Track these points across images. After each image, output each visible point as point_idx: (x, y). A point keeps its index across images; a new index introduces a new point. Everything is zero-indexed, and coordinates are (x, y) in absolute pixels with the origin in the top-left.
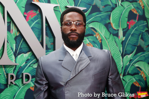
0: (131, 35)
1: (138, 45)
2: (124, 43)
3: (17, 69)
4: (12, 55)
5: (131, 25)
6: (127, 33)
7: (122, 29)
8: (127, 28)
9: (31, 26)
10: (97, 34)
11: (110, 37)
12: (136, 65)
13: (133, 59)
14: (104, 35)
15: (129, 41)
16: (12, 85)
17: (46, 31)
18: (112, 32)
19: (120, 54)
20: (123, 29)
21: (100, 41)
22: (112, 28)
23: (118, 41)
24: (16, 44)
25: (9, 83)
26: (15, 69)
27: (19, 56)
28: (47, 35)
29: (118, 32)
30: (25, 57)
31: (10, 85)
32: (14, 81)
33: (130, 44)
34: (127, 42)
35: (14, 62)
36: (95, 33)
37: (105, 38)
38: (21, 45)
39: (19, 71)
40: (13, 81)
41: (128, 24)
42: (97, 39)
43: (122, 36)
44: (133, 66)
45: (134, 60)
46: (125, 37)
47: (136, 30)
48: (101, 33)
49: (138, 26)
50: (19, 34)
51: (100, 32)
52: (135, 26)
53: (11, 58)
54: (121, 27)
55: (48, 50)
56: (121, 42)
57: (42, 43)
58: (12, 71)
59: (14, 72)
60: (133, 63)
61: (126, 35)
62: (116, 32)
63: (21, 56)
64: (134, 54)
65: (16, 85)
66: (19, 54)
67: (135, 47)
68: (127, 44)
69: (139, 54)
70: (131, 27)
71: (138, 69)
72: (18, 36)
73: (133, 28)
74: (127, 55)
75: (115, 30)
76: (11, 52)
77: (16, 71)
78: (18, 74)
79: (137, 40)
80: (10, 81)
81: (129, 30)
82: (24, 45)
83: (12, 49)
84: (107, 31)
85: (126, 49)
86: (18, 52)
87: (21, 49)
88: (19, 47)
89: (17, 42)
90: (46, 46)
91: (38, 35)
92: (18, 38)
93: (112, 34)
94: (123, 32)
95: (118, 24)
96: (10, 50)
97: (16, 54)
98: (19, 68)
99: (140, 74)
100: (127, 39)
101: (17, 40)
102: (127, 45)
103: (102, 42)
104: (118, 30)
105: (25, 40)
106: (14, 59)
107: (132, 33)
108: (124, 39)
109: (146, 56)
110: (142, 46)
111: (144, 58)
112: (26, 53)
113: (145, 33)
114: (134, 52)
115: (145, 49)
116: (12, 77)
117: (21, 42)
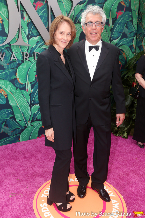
0: (118, 24)
1: (123, 32)
3: (30, 49)
4: (25, 38)
5: (119, 15)
6: (116, 22)
7: (111, 19)
8: (115, 17)
9: (40, 15)
12: (120, 48)
15: (116, 29)
16: (26, 60)
17: (52, 19)
19: (109, 39)
20: (113, 19)
23: (108, 28)
24: (28, 29)
27: (31, 39)
29: (109, 21)
30: (35, 40)
31: (25, 61)
32: (28, 58)
33: (117, 31)
35: (28, 44)
38: (32, 30)
39: (31, 50)
40: (27, 58)
41: (117, 14)
43: (112, 24)
45: (119, 44)
46: (113, 26)
47: (122, 19)
49: (125, 16)
50: (30, 21)
52: (122, 17)
53: (25, 40)
54: (111, 17)
56: (110, 29)
57: (48, 29)
58: (26, 51)
59: (28, 51)
61: (115, 24)
63: (33, 39)
65: (29, 61)
66: (31, 38)
67: (121, 34)
69: (123, 39)
71: (121, 51)
72: (30, 23)
73: (120, 18)
74: (114, 40)
76: (25, 36)
77: (29, 51)
78: (30, 53)
79: (123, 28)
80: (25, 58)
81: (117, 20)
82: (35, 30)
83: (25, 33)
85: (113, 35)
86: (30, 36)
87: (32, 33)
88: (31, 32)
89: (29, 27)
91: (45, 22)
94: (113, 21)
95: (109, 14)
96: (24, 34)
97: (29, 38)
99: (122, 55)
100: (115, 27)
101: (29, 26)
102: (115, 32)
104: (108, 19)
105: (35, 26)
106: (28, 41)
107: (119, 22)
108: (112, 27)
109: (128, 41)
110: (126, 33)
111: (127, 43)
112: (36, 37)
113: (129, 22)
114: (119, 38)
115: (128, 35)
116: (27, 55)
117: (32, 28)
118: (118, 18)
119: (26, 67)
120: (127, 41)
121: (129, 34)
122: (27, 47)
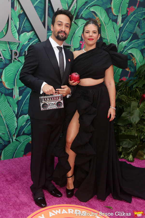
0: (129, 22)
1: (134, 32)
2: (121, 29)
3: (20, 47)
4: (15, 33)
5: (131, 12)
6: (126, 19)
7: (121, 15)
8: (126, 14)
9: (34, 5)
10: (97, 18)
11: (109, 22)
12: (129, 52)
13: (127, 45)
14: (104, 20)
15: (126, 28)
16: (15, 60)
17: (49, 12)
18: (111, 17)
19: (117, 40)
20: (122, 15)
22: (113, 13)
23: (116, 27)
24: (19, 22)
25: (13, 59)
26: (19, 47)
27: (22, 35)
28: (49, 15)
29: (117, 18)
30: (27, 36)
32: (18, 58)
33: (127, 31)
34: (124, 29)
35: (18, 40)
36: (95, 17)
37: (104, 23)
38: (24, 23)
40: (16, 57)
41: (128, 10)
44: (127, 52)
45: (128, 47)
46: (123, 24)
47: (134, 17)
48: (101, 18)
49: (137, 13)
51: (100, 16)
52: (134, 13)
53: (15, 35)
54: (121, 13)
55: (49, 31)
56: (119, 28)
57: (44, 24)
58: (16, 48)
59: (18, 49)
60: (127, 50)
61: (125, 22)
62: (115, 18)
63: (25, 34)
64: (129, 41)
65: (19, 61)
66: (22, 33)
67: (131, 34)
68: (124, 30)
69: (133, 41)
70: (130, 14)
71: (131, 55)
72: (22, 14)
73: (132, 15)
74: (122, 42)
75: (115, 15)
76: (15, 30)
77: (19, 49)
78: (21, 51)
79: (134, 27)
80: (13, 57)
81: (128, 17)
82: (27, 24)
83: (16, 27)
84: (107, 16)
85: (122, 35)
86: (22, 31)
87: (24, 27)
88: (23, 26)
89: (21, 20)
90: (48, 27)
91: (41, 15)
92: (21, 17)
93: (111, 20)
94: (122, 19)
95: (118, 10)
97: (20, 32)
98: (22, 46)
99: (131, 60)
100: (125, 26)
101: (21, 18)
102: (124, 32)
103: (101, 27)
104: (118, 16)
105: (28, 19)
106: (18, 37)
107: (130, 20)
108: (121, 26)
109: (140, 44)
110: (138, 33)
112: (28, 32)
113: (142, 20)
114: (129, 40)
115: (139, 37)
116: (16, 53)
117: (25, 21)
118: (130, 15)
119: (14, 69)
120: (138, 43)
121: (141, 35)
122: (17, 44)
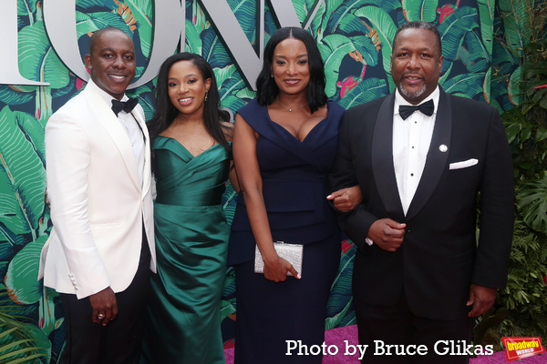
1: (456, 58)
5: (445, 16)
8: (435, 21)
9: (235, 10)
10: (373, 31)
14: (387, 34)
17: (266, 22)
21: (378, 48)
22: (405, 20)
24: (203, 46)
28: (267, 29)
30: (220, 75)
36: (368, 29)
37: (389, 40)
38: (214, 49)
41: (439, 13)
42: (372, 43)
47: (453, 26)
48: (382, 30)
49: (460, 18)
50: (210, 25)
51: (378, 27)
52: (452, 19)
54: (424, 19)
57: (256, 48)
64: (446, 78)
67: (449, 63)
69: (456, 78)
72: (208, 30)
73: (448, 23)
79: (454, 48)
81: (440, 27)
82: (220, 51)
84: (394, 25)
87: (212, 57)
88: (210, 54)
89: (206, 42)
91: (249, 30)
92: (207, 35)
95: (417, 12)
101: (205, 38)
103: (383, 50)
105: (221, 40)
107: (445, 32)
109: (470, 83)
110: (464, 61)
111: (466, 86)
112: (222, 67)
113: (472, 34)
114: (446, 74)
115: (469, 68)
117: (214, 43)
118: (443, 22)
120: (466, 82)
121: (472, 65)
